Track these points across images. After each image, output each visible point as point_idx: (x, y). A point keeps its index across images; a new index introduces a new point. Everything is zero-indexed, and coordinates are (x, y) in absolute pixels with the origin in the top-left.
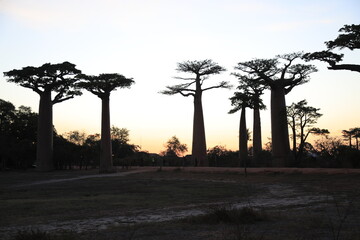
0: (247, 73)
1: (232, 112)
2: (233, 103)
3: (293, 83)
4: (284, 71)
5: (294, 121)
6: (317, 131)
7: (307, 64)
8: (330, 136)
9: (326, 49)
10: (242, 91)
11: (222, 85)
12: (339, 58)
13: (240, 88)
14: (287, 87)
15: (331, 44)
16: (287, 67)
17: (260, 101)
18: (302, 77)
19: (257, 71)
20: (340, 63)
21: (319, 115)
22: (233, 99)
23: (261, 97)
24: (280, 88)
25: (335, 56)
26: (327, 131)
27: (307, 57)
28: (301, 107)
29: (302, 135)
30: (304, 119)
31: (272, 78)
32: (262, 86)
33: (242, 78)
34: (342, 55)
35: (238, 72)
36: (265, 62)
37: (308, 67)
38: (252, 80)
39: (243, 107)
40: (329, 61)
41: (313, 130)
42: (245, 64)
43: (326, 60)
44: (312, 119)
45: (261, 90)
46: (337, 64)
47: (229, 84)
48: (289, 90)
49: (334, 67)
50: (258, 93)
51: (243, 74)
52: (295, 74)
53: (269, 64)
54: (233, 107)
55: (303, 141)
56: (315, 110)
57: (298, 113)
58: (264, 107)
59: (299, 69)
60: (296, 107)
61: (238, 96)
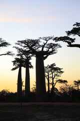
0: (22, 47)
1: (14, 69)
2: (14, 64)
3: (48, 53)
4: (43, 47)
5: (48, 75)
6: (61, 81)
7: (56, 43)
8: (68, 84)
9: (66, 35)
10: (19, 57)
11: (8, 53)
12: (73, 40)
13: (18, 55)
14: (45, 56)
15: (69, 33)
16: (45, 44)
17: (30, 63)
18: (53, 51)
19: (28, 46)
20: (73, 43)
21: (62, 72)
22: (14, 62)
23: (30, 61)
24: (41, 56)
25: (71, 39)
26: (66, 81)
27: (56, 39)
28: (53, 68)
29: (53, 83)
30: (54, 74)
31: (37, 50)
32: (31, 55)
33: (19, 49)
34: (75, 39)
35: (17, 46)
36: (33, 41)
37: (56, 45)
38: (25, 51)
39: (20, 66)
40: (68, 42)
41: (59, 80)
42: (22, 42)
43: (66, 41)
44: (58, 74)
45: (30, 57)
46: (72, 44)
47: (12, 53)
48: (46, 57)
49: (70, 45)
50: (29, 58)
51: (20, 47)
52: (49, 48)
53: (35, 42)
54: (14, 67)
55: (53, 87)
56: (60, 69)
57: (51, 71)
58: (32, 67)
59: (51, 46)
60: (50, 67)
61: (17, 60)
